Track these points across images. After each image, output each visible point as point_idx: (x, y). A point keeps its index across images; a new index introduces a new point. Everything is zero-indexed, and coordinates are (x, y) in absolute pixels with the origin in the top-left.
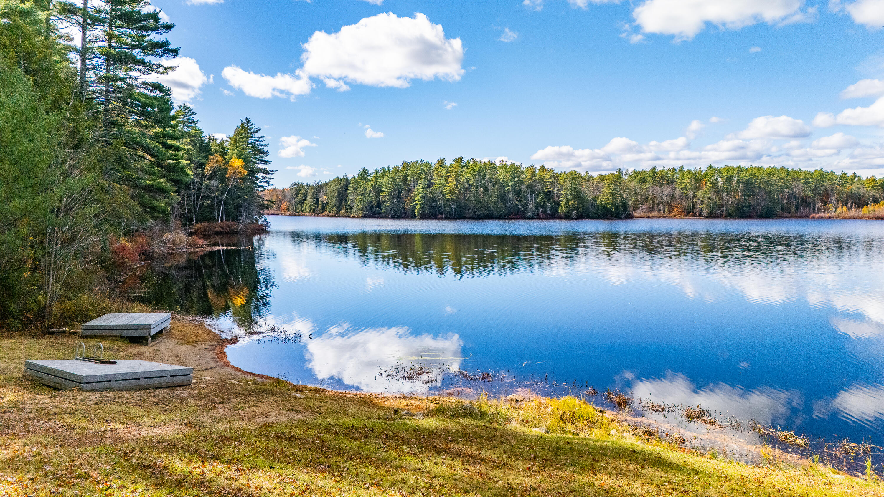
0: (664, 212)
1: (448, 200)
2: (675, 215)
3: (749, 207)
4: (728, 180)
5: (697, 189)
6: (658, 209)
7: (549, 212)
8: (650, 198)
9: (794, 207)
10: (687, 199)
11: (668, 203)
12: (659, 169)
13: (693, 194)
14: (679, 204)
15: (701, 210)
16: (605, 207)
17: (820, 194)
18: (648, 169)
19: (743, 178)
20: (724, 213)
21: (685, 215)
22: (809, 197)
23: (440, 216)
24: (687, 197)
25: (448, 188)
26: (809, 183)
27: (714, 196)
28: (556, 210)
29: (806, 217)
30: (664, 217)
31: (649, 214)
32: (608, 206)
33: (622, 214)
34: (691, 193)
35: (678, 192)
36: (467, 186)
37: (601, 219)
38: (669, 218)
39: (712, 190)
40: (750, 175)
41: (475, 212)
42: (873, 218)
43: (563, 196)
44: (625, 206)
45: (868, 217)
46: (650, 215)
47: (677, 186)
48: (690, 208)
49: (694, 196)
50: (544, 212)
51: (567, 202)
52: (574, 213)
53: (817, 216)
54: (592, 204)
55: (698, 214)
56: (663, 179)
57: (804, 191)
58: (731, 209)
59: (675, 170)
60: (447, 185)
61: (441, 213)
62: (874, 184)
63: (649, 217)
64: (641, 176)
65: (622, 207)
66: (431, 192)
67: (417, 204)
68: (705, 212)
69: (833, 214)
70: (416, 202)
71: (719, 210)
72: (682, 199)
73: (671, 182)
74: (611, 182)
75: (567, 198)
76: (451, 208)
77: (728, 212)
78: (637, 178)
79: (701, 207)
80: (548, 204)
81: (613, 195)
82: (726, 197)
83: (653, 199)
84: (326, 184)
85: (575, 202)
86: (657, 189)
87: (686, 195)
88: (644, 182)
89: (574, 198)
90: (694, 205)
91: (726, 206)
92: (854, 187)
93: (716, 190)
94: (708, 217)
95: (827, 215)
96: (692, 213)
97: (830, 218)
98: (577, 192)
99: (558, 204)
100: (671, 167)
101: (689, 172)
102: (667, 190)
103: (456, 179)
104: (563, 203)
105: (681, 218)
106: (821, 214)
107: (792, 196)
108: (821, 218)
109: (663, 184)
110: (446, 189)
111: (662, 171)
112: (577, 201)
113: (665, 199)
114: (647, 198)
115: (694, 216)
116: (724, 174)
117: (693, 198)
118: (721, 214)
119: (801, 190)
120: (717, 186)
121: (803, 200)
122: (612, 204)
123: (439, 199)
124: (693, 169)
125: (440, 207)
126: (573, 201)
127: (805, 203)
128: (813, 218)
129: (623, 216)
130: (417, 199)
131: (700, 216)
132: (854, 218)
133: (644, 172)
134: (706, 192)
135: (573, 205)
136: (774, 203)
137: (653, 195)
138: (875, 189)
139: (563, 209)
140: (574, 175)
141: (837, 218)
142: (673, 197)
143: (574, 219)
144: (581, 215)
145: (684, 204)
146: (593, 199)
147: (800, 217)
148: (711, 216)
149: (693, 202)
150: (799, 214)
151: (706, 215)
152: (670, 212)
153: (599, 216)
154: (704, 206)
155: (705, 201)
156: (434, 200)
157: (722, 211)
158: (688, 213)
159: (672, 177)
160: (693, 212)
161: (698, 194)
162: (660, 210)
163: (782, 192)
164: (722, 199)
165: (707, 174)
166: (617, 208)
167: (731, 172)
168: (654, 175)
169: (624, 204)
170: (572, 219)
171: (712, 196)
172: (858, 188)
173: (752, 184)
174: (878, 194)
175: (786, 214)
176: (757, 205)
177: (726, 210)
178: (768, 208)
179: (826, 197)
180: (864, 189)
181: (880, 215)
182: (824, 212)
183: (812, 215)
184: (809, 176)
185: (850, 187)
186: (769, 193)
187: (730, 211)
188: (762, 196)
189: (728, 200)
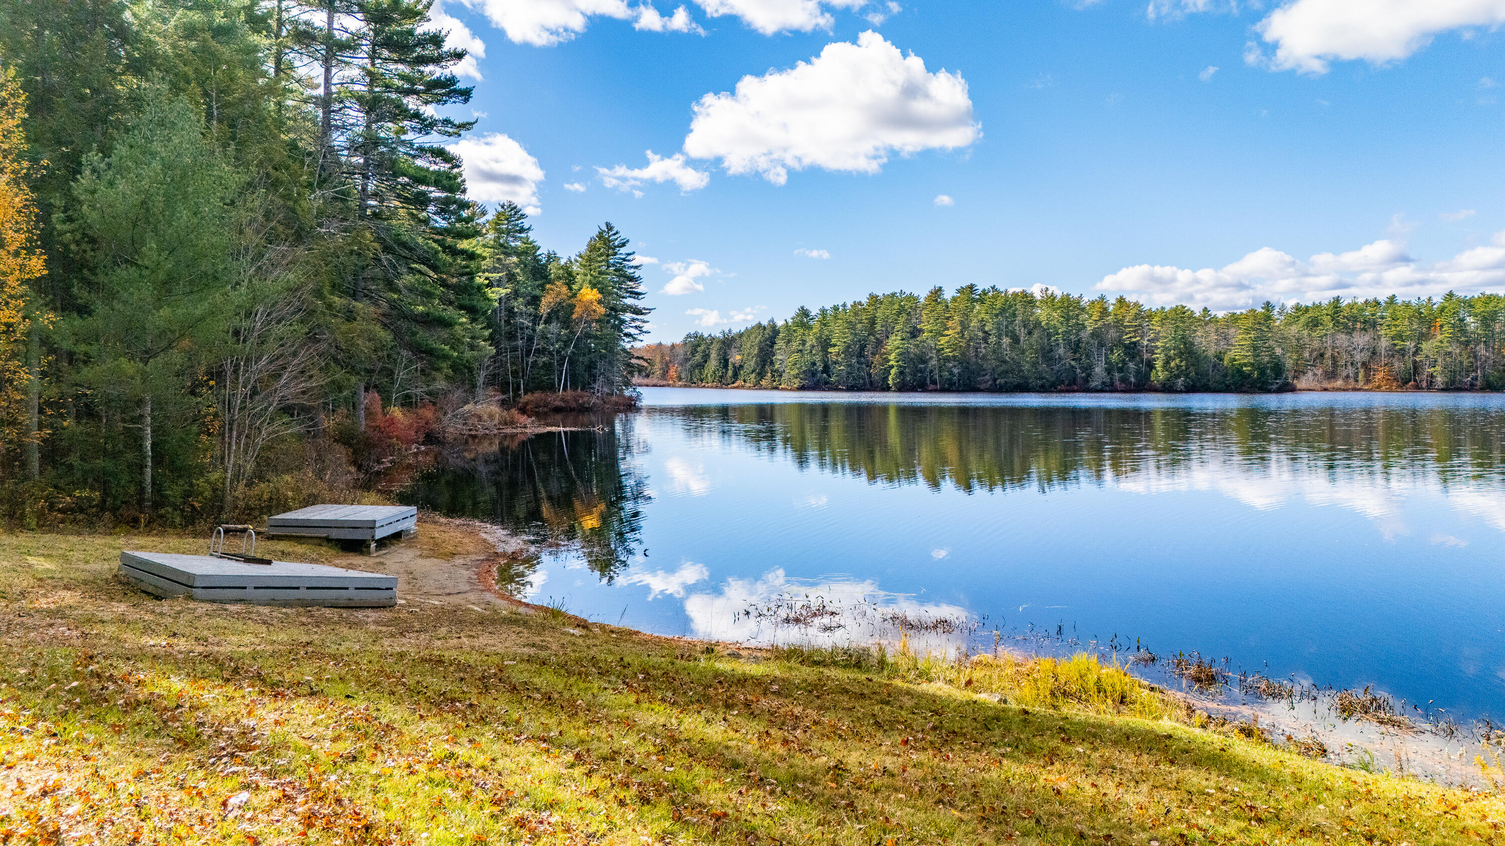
0: (1357, 381)
1: (947, 359)
2: (1379, 387)
4: (1487, 320)
5: (1423, 337)
6: (1344, 374)
7: (1133, 380)
8: (1328, 355)
10: (1403, 355)
11: (1364, 364)
12: (1345, 303)
13: (1415, 346)
14: (1386, 365)
15: (1432, 376)
16: (1239, 371)
18: (1325, 302)
20: (1478, 383)
21: (1399, 386)
23: (932, 387)
24: (1403, 352)
25: (947, 338)
27: (1458, 351)
28: (1147, 377)
30: (1355, 390)
31: (1326, 385)
32: (1244, 369)
33: (1272, 384)
34: (1410, 345)
35: (1384, 343)
36: (980, 334)
37: (1230, 391)
38: (1366, 390)
39: (1454, 339)
41: (995, 380)
43: (1158, 351)
44: (1278, 369)
46: (1329, 386)
47: (1383, 332)
48: (1410, 374)
49: (1418, 350)
50: (1124, 380)
51: (1167, 363)
52: (1180, 381)
54: (1214, 366)
55: (1424, 384)
56: (1355, 319)
58: (1493, 375)
59: (1379, 303)
60: (946, 332)
61: (934, 382)
63: (1326, 390)
64: (1311, 314)
65: (1272, 370)
66: (917, 346)
67: (892, 367)
68: (1440, 380)
70: (890, 363)
71: (1468, 376)
72: (1393, 356)
73: (1371, 325)
74: (1250, 325)
75: (1166, 355)
76: (951, 373)
77: (1488, 381)
78: (1303, 320)
79: (1431, 370)
80: (1131, 365)
81: (1255, 348)
82: (1483, 352)
83: (1333, 358)
84: (741, 335)
85: (1181, 361)
86: (1342, 339)
87: (1401, 349)
88: (1316, 326)
89: (1180, 354)
90: (1416, 367)
91: (1483, 369)
93: (1463, 339)
94: (1446, 389)
96: (1412, 383)
98: (1185, 344)
99: (1150, 365)
100: (1371, 298)
101: (1407, 305)
102: (1361, 340)
103: (962, 323)
104: (1159, 364)
105: (1391, 391)
109: (1354, 329)
110: (943, 340)
111: (1351, 306)
112: (1186, 359)
113: (1359, 357)
114: (1322, 355)
115: (1418, 388)
116: (1479, 308)
117: (1416, 353)
118: (1472, 385)
120: (1463, 331)
122: (1252, 365)
123: (931, 358)
124: (1414, 301)
125: (931, 371)
126: (1178, 361)
129: (1275, 387)
130: (892, 357)
131: (1430, 386)
133: (1317, 307)
134: (1441, 342)
135: (1178, 367)
137: (1333, 348)
139: (1159, 374)
140: (1180, 315)
142: (1374, 353)
143: (1181, 392)
144: (1194, 386)
145: (1396, 365)
146: (1216, 356)
148: (1452, 387)
149: (1415, 362)
151: (1442, 386)
152: (1368, 381)
153: (1228, 386)
154: (1438, 368)
155: (1440, 360)
156: (922, 359)
157: (1475, 379)
158: (1405, 382)
159: (1373, 315)
160: (1415, 380)
161: (1424, 346)
162: (1348, 377)
164: (1475, 357)
165: (1442, 310)
166: (1262, 372)
167: (1493, 305)
168: (1335, 313)
169: (1277, 365)
170: (1176, 392)
171: (1455, 349)
177: (1483, 376)
187: (1491, 379)
189: (1487, 357)
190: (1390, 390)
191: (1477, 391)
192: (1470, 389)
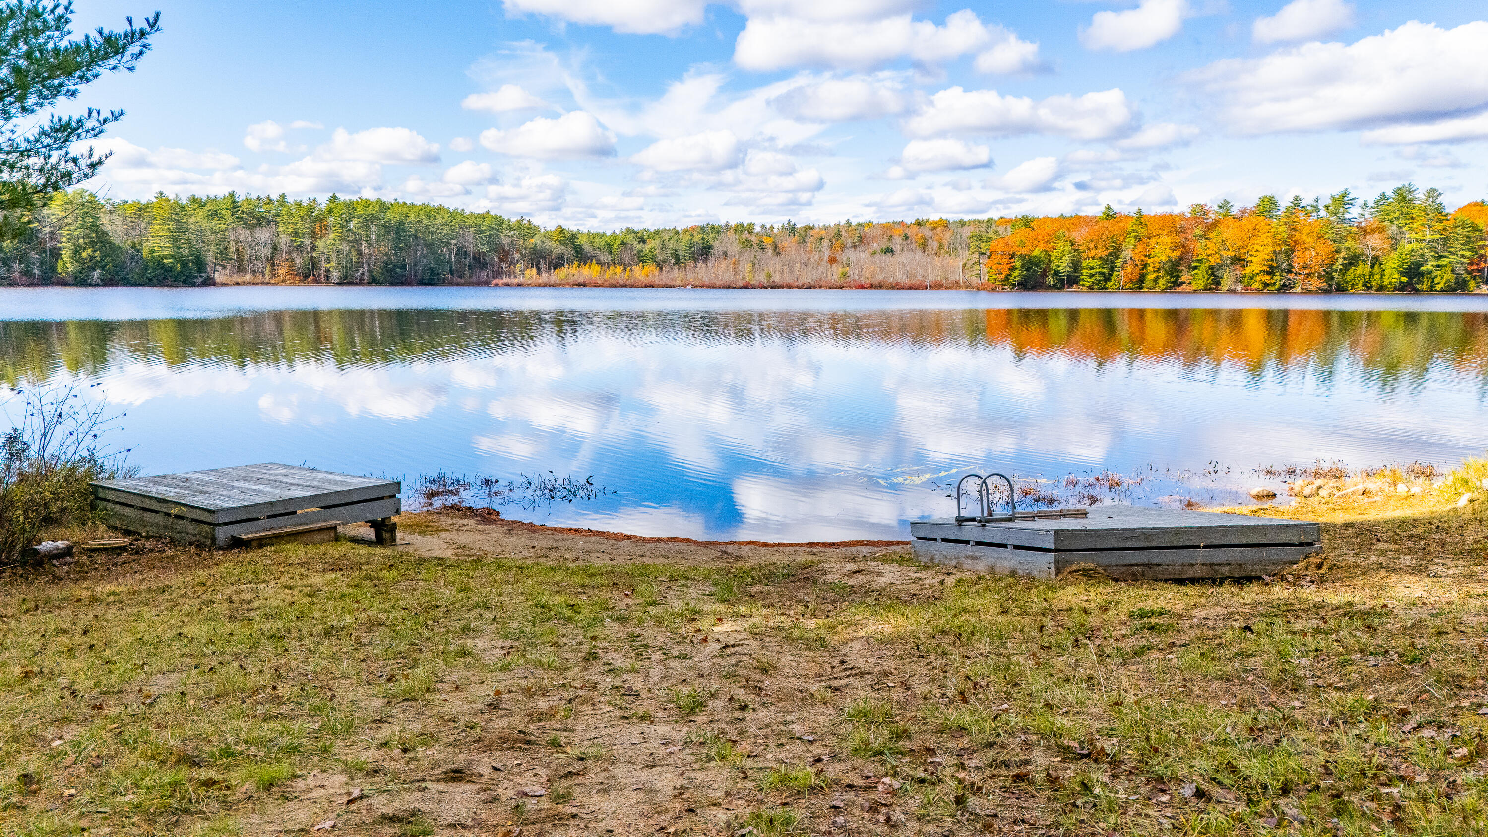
0: (263, 275)
2: (284, 281)
3: (404, 267)
4: (366, 223)
5: (317, 235)
6: (251, 268)
7: (37, 272)
8: (233, 249)
9: (467, 268)
10: (302, 252)
11: (268, 259)
12: (241, 197)
13: (312, 243)
14: (287, 260)
15: (328, 271)
16: (160, 264)
17: (496, 250)
18: (221, 196)
19: (390, 220)
20: (365, 277)
21: (300, 281)
22: (484, 254)
24: (300, 248)
26: (482, 232)
27: (347, 249)
28: (53, 268)
29: (487, 283)
30: (263, 283)
31: (236, 278)
32: (165, 261)
33: (196, 277)
34: (307, 241)
35: (284, 240)
37: (154, 285)
38: (273, 284)
39: (344, 238)
40: (400, 215)
42: (574, 285)
43: (64, 239)
44: (200, 264)
45: (568, 284)
46: (239, 280)
47: (280, 229)
48: (308, 269)
49: (313, 249)
50: (27, 273)
51: (77, 252)
52: (97, 274)
53: (501, 282)
54: (132, 258)
55: (323, 279)
56: (253, 216)
57: (476, 246)
58: (377, 271)
59: (271, 201)
62: (560, 237)
63: (237, 284)
64: (209, 207)
65: (193, 263)
68: (335, 275)
69: (520, 280)
71: (357, 271)
72: (293, 252)
74: (167, 215)
75: (74, 245)
77: (372, 276)
78: (201, 212)
79: (328, 266)
80: (34, 255)
81: (174, 240)
82: (366, 251)
83: (238, 252)
85: (95, 252)
86: (244, 234)
87: (299, 246)
89: (92, 244)
90: (314, 265)
91: (369, 265)
92: (536, 240)
93: (350, 238)
94: (339, 284)
95: (516, 281)
96: (311, 277)
97: (519, 285)
98: (97, 232)
99: (55, 254)
100: (263, 195)
101: (299, 204)
102: (263, 235)
104: (66, 255)
105: (295, 285)
106: (505, 280)
107: (461, 252)
108: (507, 285)
109: (254, 225)
111: (247, 202)
112: (100, 250)
113: (263, 252)
115: (317, 282)
116: (360, 211)
118: (361, 279)
119: (472, 243)
121: (474, 258)
122: (173, 257)
124: (303, 201)
126: (90, 251)
127: (479, 262)
128: (497, 285)
129: (200, 280)
131: (328, 281)
132: (550, 286)
133: (215, 200)
134: (335, 240)
135: (92, 258)
136: (438, 260)
137: (237, 242)
138: (563, 245)
139: (67, 265)
141: (528, 285)
142: (275, 248)
143: (97, 285)
144: (111, 280)
145: (296, 260)
146: (132, 248)
147: (478, 284)
148: (345, 281)
149: (312, 258)
150: (475, 280)
151: (337, 281)
152: (273, 276)
153: (150, 280)
155: (333, 257)
157: (363, 274)
158: (306, 277)
159: (268, 212)
160: (314, 275)
161: (319, 243)
162: (255, 271)
163: (448, 244)
164: (361, 254)
165: (330, 210)
166: (184, 265)
167: (371, 208)
168: (233, 208)
169: (198, 257)
170: (91, 285)
171: (345, 247)
172: (543, 243)
173: (404, 230)
174: (567, 252)
175: (456, 279)
176: (415, 265)
177: (369, 271)
178: (431, 270)
179: (505, 255)
180: (550, 245)
181: (582, 280)
182: (509, 276)
183: (494, 281)
184: (480, 221)
185: (533, 241)
186: (431, 246)
187: (375, 274)
188: (421, 250)
189: (370, 255)
190: (293, 284)
191: (365, 284)
192: (360, 282)
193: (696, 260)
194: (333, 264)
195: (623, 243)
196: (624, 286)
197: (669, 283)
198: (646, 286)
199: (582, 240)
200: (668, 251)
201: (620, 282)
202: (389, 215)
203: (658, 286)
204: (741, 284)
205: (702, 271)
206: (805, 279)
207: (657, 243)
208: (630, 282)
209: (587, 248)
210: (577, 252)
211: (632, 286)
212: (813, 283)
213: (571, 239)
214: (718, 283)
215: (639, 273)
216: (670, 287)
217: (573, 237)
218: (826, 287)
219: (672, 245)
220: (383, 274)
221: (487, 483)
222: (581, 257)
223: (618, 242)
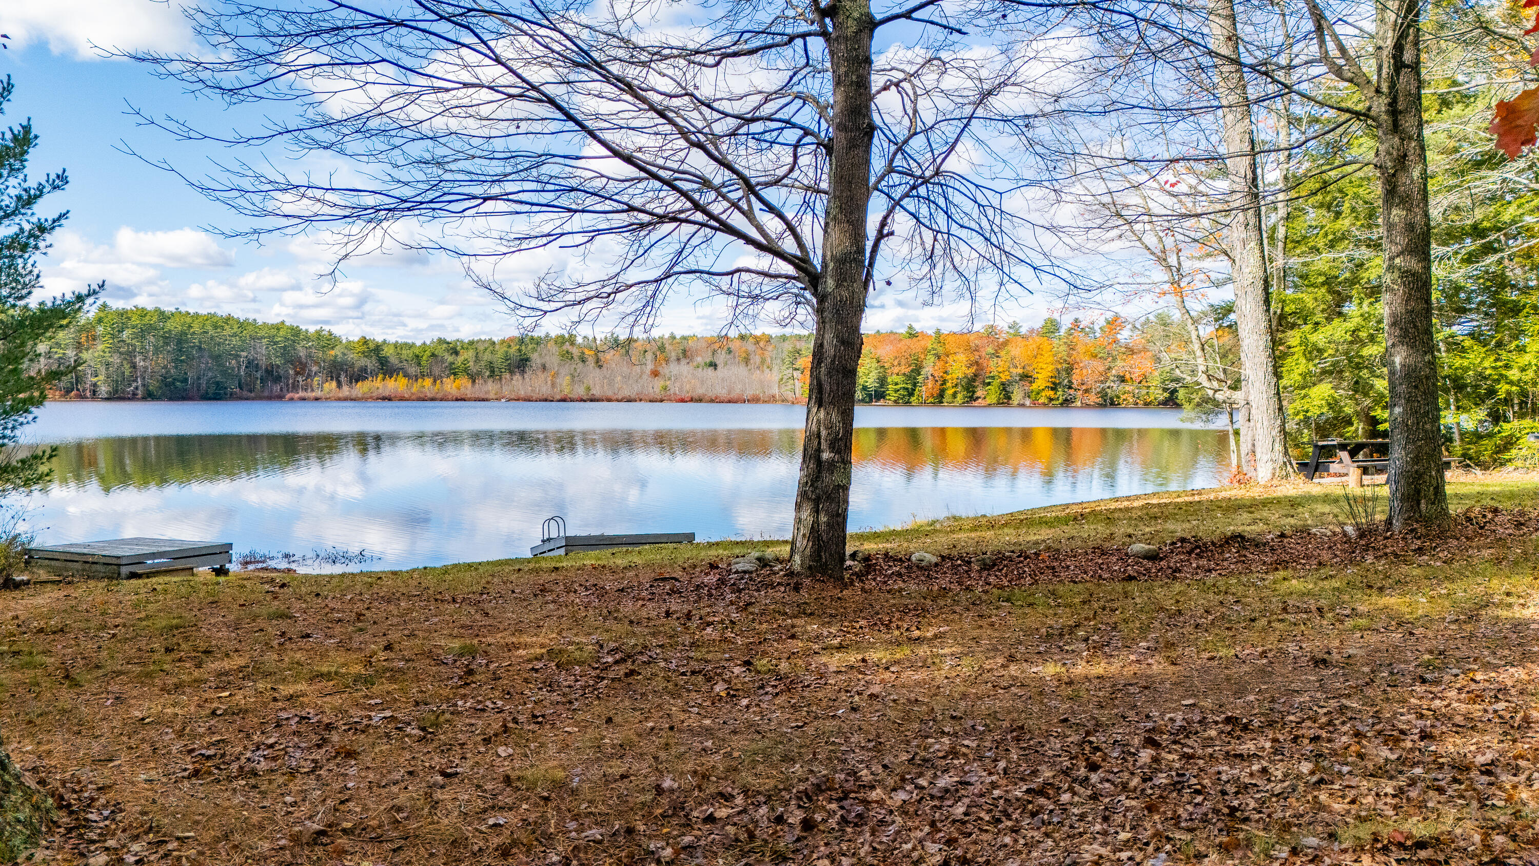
3: (186, 380)
4: (142, 333)
9: (258, 382)
13: (76, 355)
15: (95, 385)
17: (291, 362)
19: (170, 331)
20: (139, 392)
21: (61, 396)
22: (278, 366)
26: (276, 343)
27: (118, 361)
29: (280, 397)
39: (115, 350)
40: (182, 325)
45: (371, 398)
48: (71, 382)
49: (77, 361)
53: (297, 396)
55: (88, 394)
57: (269, 358)
58: (153, 385)
62: (364, 348)
68: (104, 389)
69: (318, 393)
71: (130, 385)
77: (148, 390)
79: (95, 379)
82: (142, 363)
91: (144, 378)
92: (336, 352)
94: (108, 399)
95: (313, 394)
96: (75, 392)
97: (317, 399)
105: (55, 400)
106: (302, 394)
107: (252, 365)
108: (303, 399)
115: (82, 397)
116: (135, 320)
118: (134, 394)
119: (263, 354)
121: (267, 371)
127: (272, 375)
128: (292, 399)
131: (93, 396)
134: (104, 352)
136: (224, 373)
138: (366, 356)
141: (326, 399)
147: (270, 398)
148: (115, 396)
150: (266, 394)
151: (106, 396)
155: (102, 370)
157: (137, 388)
158: (68, 392)
160: (78, 390)
161: (85, 355)
163: (237, 356)
164: (135, 367)
167: (148, 318)
171: (116, 359)
172: (344, 354)
173: (187, 341)
174: (371, 364)
175: (245, 393)
176: (199, 378)
177: (144, 385)
178: (218, 383)
179: (301, 367)
180: (352, 356)
181: (387, 394)
182: (306, 390)
183: (289, 396)
184: (273, 332)
185: (333, 353)
186: (217, 358)
187: (151, 388)
188: (206, 362)
189: (146, 368)
191: (138, 400)
192: (133, 397)
193: (512, 373)
194: (101, 377)
195: (433, 355)
196: (432, 399)
197: (482, 396)
198: (457, 400)
199: (388, 352)
200: (483, 363)
201: (429, 395)
202: (169, 325)
203: (470, 400)
204: (558, 397)
205: (518, 384)
206: (626, 392)
207: (469, 355)
208: (439, 396)
209: (394, 360)
210: (382, 364)
211: (441, 400)
212: (633, 396)
213: (375, 350)
214: (535, 396)
215: (450, 386)
216: (483, 400)
217: (378, 348)
218: (646, 401)
219: (487, 357)
220: (160, 388)
221: (287, 556)
222: (386, 368)
223: (428, 353)
